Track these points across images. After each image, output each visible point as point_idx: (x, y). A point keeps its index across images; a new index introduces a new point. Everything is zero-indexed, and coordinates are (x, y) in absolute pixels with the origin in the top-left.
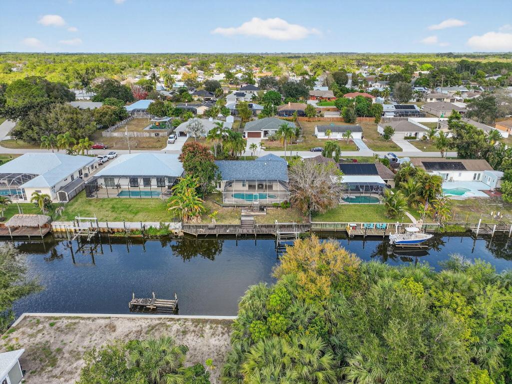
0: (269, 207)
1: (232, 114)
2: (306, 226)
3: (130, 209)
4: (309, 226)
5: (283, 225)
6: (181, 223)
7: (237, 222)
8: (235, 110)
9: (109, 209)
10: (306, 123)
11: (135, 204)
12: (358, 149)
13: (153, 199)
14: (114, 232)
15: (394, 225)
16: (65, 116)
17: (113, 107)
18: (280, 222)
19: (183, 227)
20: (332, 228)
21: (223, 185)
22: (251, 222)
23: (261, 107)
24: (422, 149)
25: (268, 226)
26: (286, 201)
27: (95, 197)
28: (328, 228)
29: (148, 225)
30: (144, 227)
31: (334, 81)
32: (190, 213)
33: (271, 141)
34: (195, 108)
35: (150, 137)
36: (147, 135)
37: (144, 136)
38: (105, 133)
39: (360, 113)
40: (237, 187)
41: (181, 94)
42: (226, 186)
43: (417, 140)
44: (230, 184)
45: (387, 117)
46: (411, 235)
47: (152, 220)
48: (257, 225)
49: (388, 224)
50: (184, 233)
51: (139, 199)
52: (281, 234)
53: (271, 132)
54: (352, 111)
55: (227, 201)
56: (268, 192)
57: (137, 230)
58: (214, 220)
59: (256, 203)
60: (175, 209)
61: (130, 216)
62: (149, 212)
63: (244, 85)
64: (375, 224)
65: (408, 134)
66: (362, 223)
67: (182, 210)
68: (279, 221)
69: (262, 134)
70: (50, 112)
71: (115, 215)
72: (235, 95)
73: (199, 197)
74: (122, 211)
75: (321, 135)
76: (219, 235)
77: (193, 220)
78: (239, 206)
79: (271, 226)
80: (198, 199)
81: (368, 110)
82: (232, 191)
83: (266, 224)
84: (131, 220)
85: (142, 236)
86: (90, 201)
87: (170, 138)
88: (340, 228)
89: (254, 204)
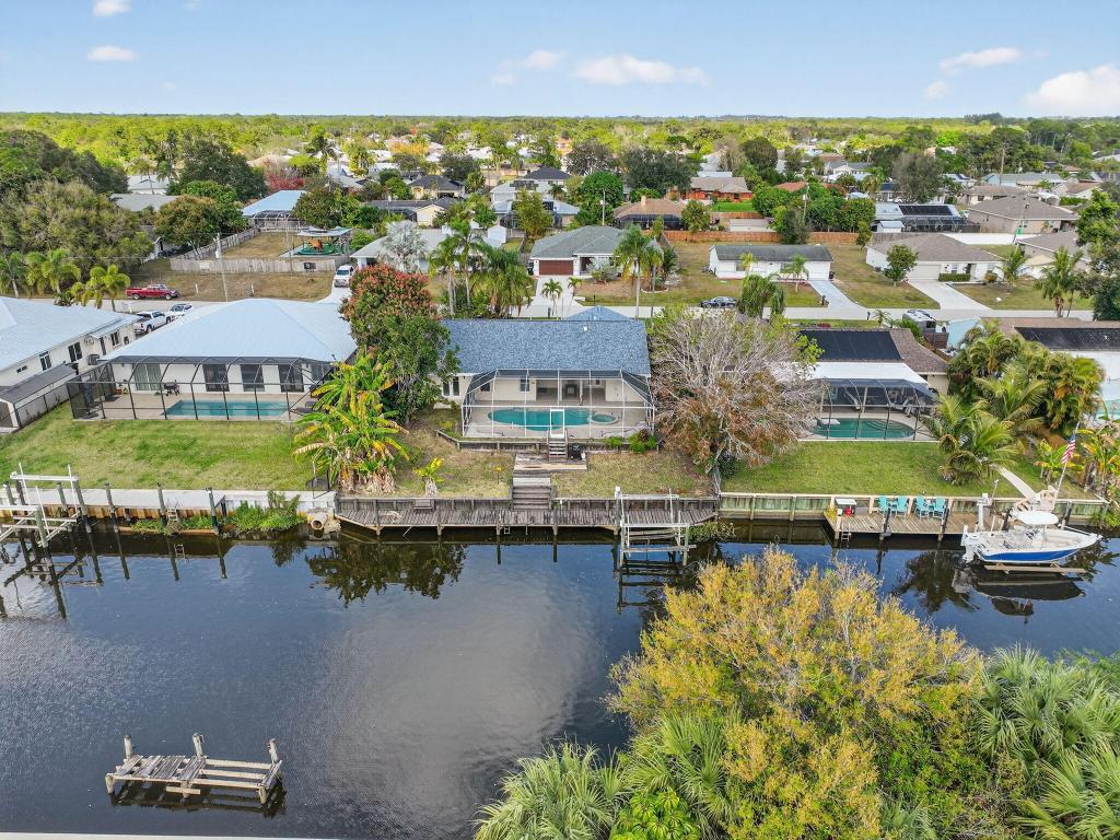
0: (596, 447)
1: (502, 223)
2: (705, 504)
3: (190, 452)
4: (714, 506)
5: (636, 502)
6: (332, 494)
7: (499, 492)
8: (510, 215)
9: (130, 449)
10: (684, 244)
11: (208, 439)
12: (824, 303)
13: (262, 423)
14: (134, 520)
15: (974, 504)
16: (64, 211)
17: (203, 200)
18: (631, 493)
19: (339, 503)
20: (782, 511)
21: (464, 386)
22: (541, 491)
23: (575, 210)
24: (991, 304)
25: (592, 505)
26: (644, 431)
27: (98, 419)
28: (770, 510)
29: (236, 497)
30: (224, 506)
31: (745, 158)
32: (361, 465)
33: (598, 282)
34: (415, 210)
35: (291, 273)
36: (284, 267)
37: (278, 269)
38: (178, 263)
39: (819, 221)
40: (505, 392)
41: (383, 184)
42: (472, 387)
43: (972, 281)
44: (483, 383)
45: (886, 231)
46: (1031, 535)
47: (248, 485)
48: (561, 499)
49: (951, 499)
50: (343, 524)
51: (222, 422)
52: (632, 529)
53: (600, 260)
54: (800, 217)
55: (473, 432)
56: (591, 407)
57: (204, 514)
58: (431, 485)
59: (558, 435)
60: (315, 451)
61: (187, 472)
62: (243, 460)
63: (534, 169)
64: (912, 498)
65: (947, 267)
66: (873, 498)
67: (335, 454)
68: (623, 490)
69: (577, 266)
70: (26, 201)
71: (143, 468)
72: (511, 185)
73: (388, 418)
74: (167, 457)
75: (726, 270)
76: (447, 530)
77: (370, 486)
78: (509, 446)
79: (601, 505)
80: (387, 423)
81: (838, 215)
82: (489, 402)
83: (587, 497)
84: (188, 485)
85: (215, 531)
86: (81, 427)
87: (340, 273)
88: (805, 511)
89: (550, 439)
